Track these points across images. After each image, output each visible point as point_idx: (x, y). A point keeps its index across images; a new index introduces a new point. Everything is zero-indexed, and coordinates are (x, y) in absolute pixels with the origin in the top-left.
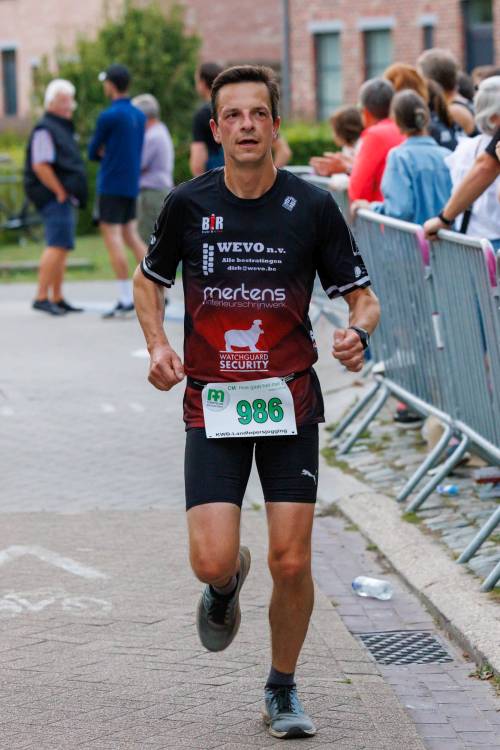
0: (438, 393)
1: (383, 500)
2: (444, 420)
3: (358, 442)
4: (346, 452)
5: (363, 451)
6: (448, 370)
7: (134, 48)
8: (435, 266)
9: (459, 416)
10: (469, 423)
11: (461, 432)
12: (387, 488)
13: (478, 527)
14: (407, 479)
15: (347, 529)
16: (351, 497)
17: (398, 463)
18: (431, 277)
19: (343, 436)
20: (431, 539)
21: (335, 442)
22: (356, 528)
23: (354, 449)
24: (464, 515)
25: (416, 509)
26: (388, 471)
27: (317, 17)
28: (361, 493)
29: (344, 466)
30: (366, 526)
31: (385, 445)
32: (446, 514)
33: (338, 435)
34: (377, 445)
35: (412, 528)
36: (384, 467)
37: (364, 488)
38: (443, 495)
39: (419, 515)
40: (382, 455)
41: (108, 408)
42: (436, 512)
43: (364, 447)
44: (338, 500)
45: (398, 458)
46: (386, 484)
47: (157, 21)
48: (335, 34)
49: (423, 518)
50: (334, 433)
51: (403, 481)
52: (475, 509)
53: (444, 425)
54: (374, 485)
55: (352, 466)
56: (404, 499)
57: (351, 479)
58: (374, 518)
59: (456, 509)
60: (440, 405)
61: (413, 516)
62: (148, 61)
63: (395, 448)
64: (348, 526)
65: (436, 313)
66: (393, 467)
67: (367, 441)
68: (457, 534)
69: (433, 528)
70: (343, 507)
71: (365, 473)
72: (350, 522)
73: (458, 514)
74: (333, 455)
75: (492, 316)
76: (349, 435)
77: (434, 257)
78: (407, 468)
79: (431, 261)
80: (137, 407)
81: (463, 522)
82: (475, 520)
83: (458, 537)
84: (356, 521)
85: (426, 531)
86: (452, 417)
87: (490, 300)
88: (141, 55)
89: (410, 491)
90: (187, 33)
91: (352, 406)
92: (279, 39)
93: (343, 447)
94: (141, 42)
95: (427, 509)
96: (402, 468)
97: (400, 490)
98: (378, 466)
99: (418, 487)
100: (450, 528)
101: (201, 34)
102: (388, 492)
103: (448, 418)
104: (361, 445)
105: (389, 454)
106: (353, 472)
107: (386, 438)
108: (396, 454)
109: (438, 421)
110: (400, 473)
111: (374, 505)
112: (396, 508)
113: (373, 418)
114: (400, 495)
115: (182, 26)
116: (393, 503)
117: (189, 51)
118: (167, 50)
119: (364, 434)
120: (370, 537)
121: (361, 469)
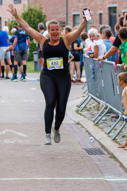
0: (103, 97)
1: (90, 121)
2: (104, 103)
3: (84, 109)
4: (81, 111)
5: (85, 111)
6: (105, 92)
7: (31, 17)
8: (102, 68)
9: (107, 102)
10: (109, 104)
11: (107, 106)
12: (90, 119)
13: (111, 127)
14: (95, 117)
15: (81, 127)
16: (82, 120)
17: (93, 113)
18: (101, 71)
19: (80, 107)
20: (101, 129)
21: (79, 109)
22: (84, 127)
23: (83, 110)
24: (108, 125)
25: (97, 123)
26: (91, 115)
27: (74, 11)
28: (85, 120)
29: (81, 114)
30: (86, 127)
31: (90, 110)
32: (104, 124)
33: (79, 107)
34: (88, 110)
35: (96, 127)
36: (90, 114)
37: (85, 119)
38: (103, 120)
39: (98, 124)
40: (90, 112)
41: (26, 101)
42: (102, 124)
43: (85, 110)
44: (79, 121)
45: (93, 112)
46: (90, 118)
47: (36, 11)
48: (79, 15)
49: (99, 125)
50: (78, 107)
51: (94, 117)
52: (110, 123)
53: (104, 104)
54: (88, 118)
55: (82, 114)
56: (94, 121)
57: (82, 117)
58: (88, 125)
59: (106, 123)
60: (103, 100)
61: (97, 124)
62: (34, 21)
63: (92, 110)
64: (82, 127)
65: (103, 79)
66: (92, 114)
67: (86, 109)
68: (106, 129)
69: (101, 127)
70: (80, 123)
71: (85, 116)
72: (82, 126)
73: (107, 124)
74: (78, 111)
75: (115, 79)
76: (82, 107)
77: (102, 66)
78: (95, 115)
79: (102, 67)
80: (33, 101)
81: (108, 126)
82: (110, 126)
83: (107, 129)
84: (84, 126)
85: (99, 128)
86: (106, 103)
87: (115, 76)
88: (32, 19)
89: (96, 120)
90: (43, 14)
91: (83, 101)
92: (65, 16)
93: (80, 110)
94: (32, 16)
95: (100, 123)
96: (94, 115)
97: (93, 119)
98: (89, 114)
99: (97, 119)
100: (105, 127)
101: (46, 15)
102: (91, 120)
103: (105, 103)
104: (85, 109)
105: (91, 112)
106: (83, 115)
107: (90, 108)
108: (93, 111)
109: (103, 104)
110: (93, 116)
111: (88, 122)
112: (93, 123)
113: (87, 104)
114: (93, 120)
115: (42, 12)
116: (92, 122)
117: (44, 19)
118: (38, 18)
119: (85, 107)
120: (87, 129)
121: (85, 115)
